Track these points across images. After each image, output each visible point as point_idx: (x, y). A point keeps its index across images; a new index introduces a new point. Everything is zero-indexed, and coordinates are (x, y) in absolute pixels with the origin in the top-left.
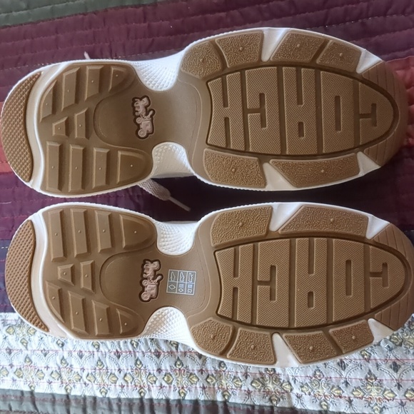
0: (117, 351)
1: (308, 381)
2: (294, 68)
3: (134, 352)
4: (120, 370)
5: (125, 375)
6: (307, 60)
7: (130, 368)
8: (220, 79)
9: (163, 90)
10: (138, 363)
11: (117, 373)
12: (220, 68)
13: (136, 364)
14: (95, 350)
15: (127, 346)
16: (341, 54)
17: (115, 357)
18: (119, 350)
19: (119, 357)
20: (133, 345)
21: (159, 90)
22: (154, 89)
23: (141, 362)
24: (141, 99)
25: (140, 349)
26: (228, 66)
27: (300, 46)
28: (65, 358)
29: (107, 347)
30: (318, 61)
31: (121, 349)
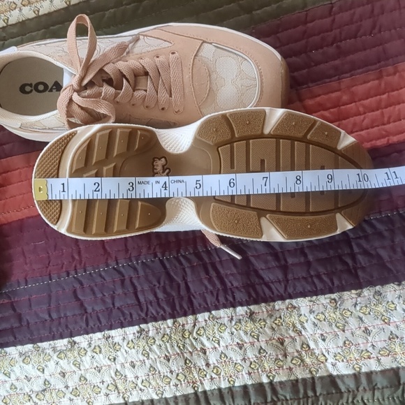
0: (166, 355)
1: (339, 350)
2: (289, 141)
3: (182, 353)
4: (171, 372)
5: (178, 375)
6: (300, 135)
7: (180, 368)
8: (229, 145)
9: (178, 152)
10: (188, 362)
11: (169, 375)
12: (230, 137)
13: (186, 363)
14: (145, 358)
15: (174, 349)
16: (326, 133)
17: (165, 361)
18: (167, 354)
19: (169, 360)
20: (179, 347)
21: (175, 152)
22: (171, 151)
23: (190, 361)
24: (160, 159)
25: (187, 349)
26: (236, 136)
27: (295, 124)
28: (119, 370)
29: (156, 354)
30: (309, 137)
31: (169, 353)
